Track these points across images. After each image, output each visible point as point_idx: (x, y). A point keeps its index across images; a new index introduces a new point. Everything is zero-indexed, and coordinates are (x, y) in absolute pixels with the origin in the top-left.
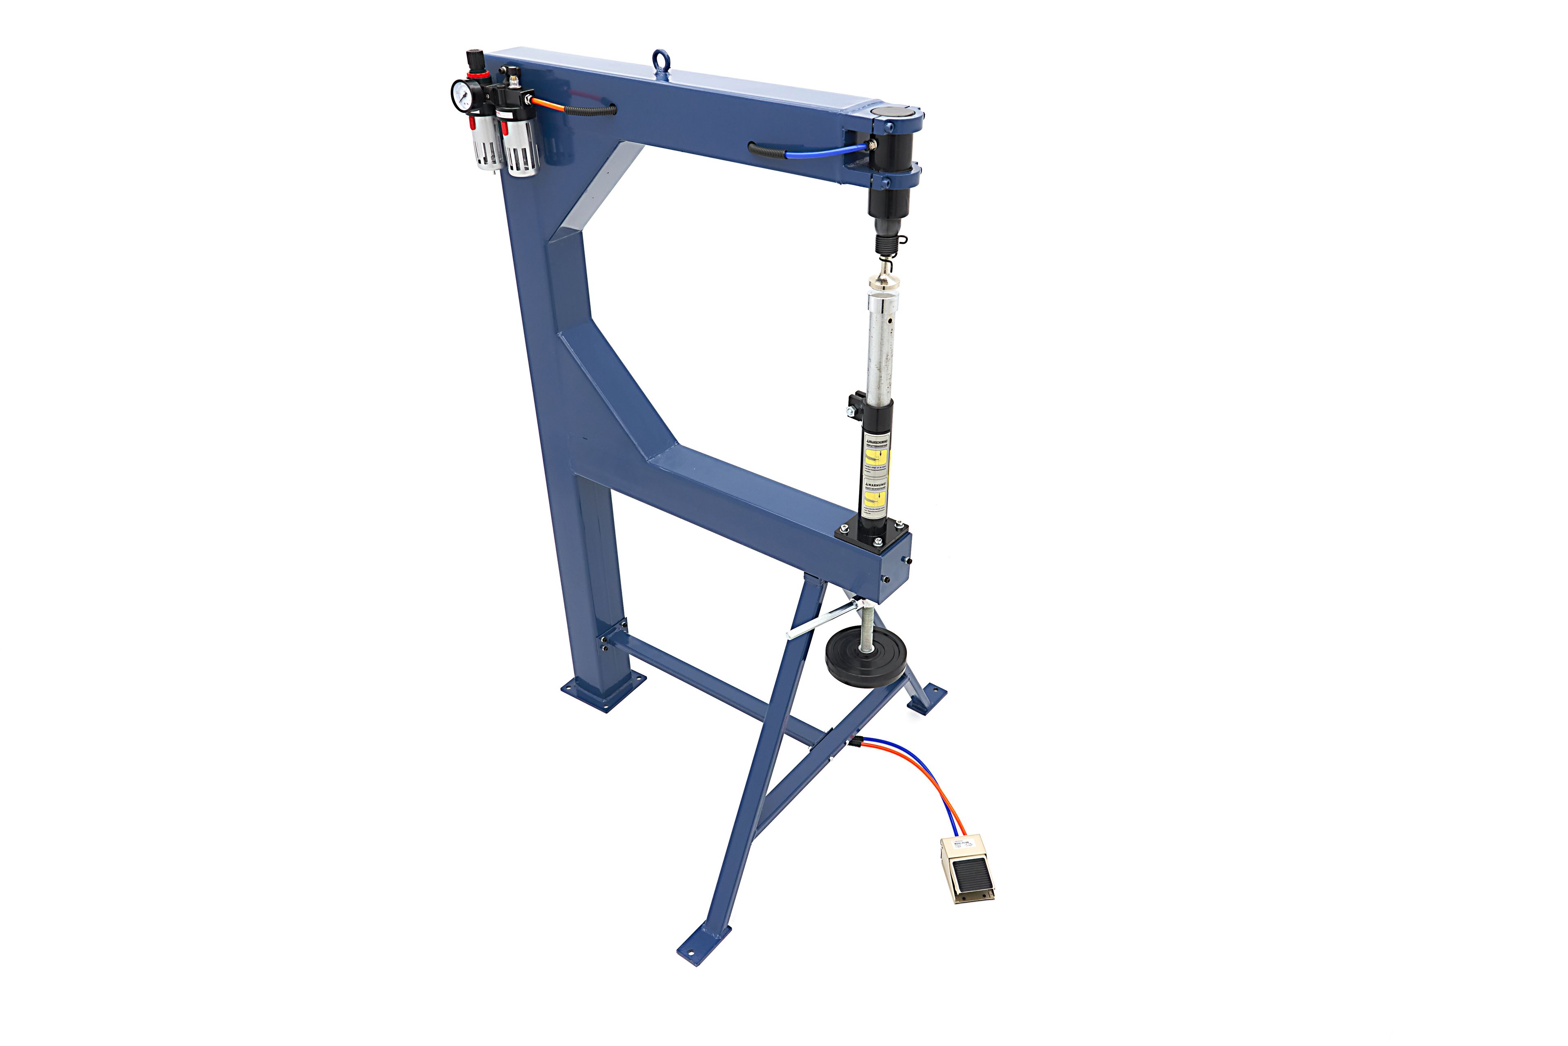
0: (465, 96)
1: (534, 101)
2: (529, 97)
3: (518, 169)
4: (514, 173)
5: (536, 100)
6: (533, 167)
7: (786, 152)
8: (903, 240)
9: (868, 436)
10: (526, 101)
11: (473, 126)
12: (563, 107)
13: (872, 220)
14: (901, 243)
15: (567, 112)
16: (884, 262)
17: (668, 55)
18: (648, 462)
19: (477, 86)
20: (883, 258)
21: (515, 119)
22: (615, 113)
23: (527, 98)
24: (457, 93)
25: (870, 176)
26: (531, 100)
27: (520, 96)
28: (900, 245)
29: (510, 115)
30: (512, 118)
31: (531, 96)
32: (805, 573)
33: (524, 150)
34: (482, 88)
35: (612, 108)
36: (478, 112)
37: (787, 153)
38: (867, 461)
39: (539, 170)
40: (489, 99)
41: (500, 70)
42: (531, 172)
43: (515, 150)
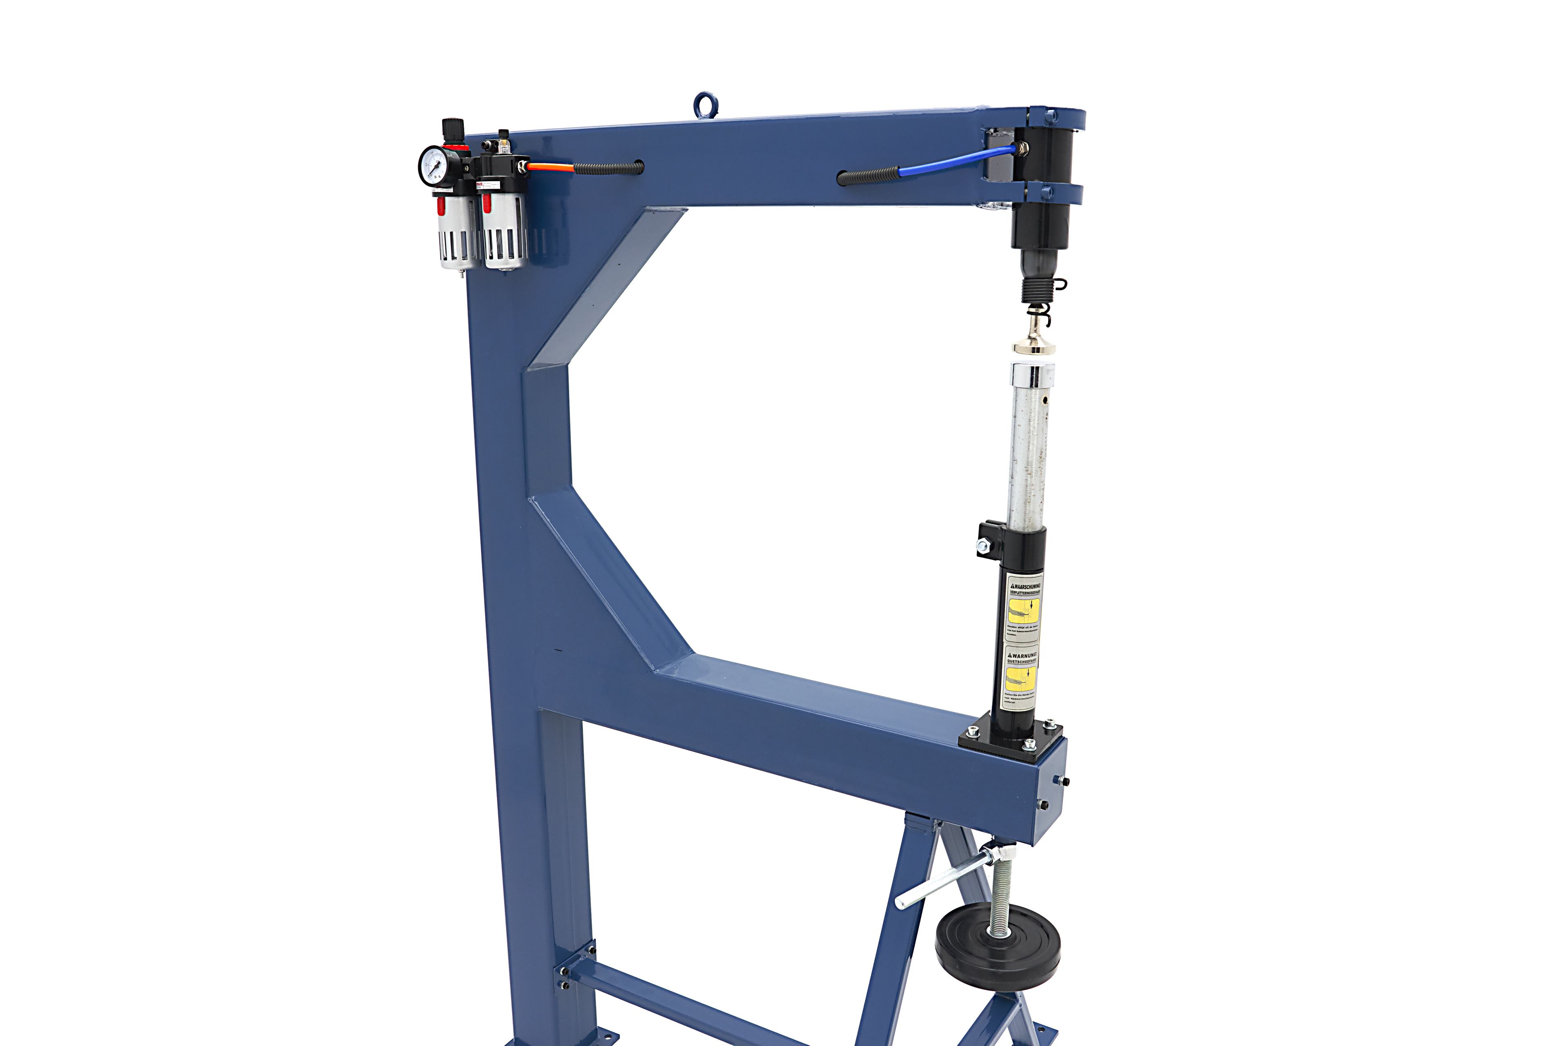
0: (438, 165)
1: (530, 167)
2: (524, 162)
3: (500, 256)
4: (493, 264)
5: (534, 165)
6: (520, 256)
7: (899, 168)
8: (1061, 284)
9: (1012, 579)
10: (519, 167)
11: (441, 211)
12: (572, 166)
14: (1057, 289)
15: (576, 171)
16: (1034, 317)
17: (716, 99)
18: (655, 672)
19: (453, 155)
20: (1033, 310)
21: (503, 190)
22: (640, 172)
23: (521, 163)
24: (426, 165)
25: (1023, 186)
26: (526, 165)
27: (512, 161)
28: (1055, 292)
29: (496, 185)
30: (499, 188)
31: (526, 162)
32: (906, 813)
33: (510, 232)
34: (461, 160)
35: (639, 165)
36: (451, 190)
37: (900, 170)
38: (1011, 619)
39: (526, 262)
40: (468, 172)
41: (483, 144)
42: (516, 263)
43: (499, 232)
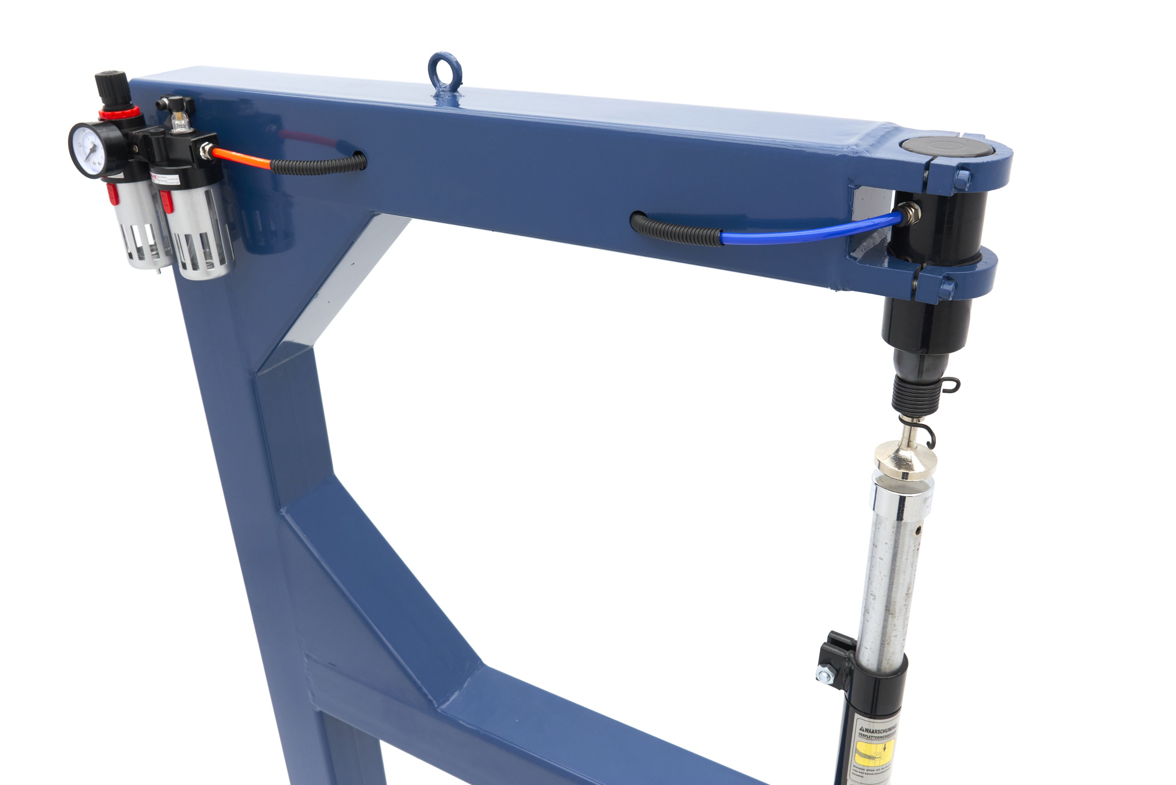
0: (93, 150)
1: (216, 153)
2: (208, 146)
3: (195, 267)
4: (190, 274)
5: (221, 152)
6: (222, 262)
7: (721, 232)
8: (952, 385)
9: (860, 722)
10: (202, 154)
11: (115, 198)
12: (268, 161)
13: (891, 350)
14: (945, 391)
15: (276, 170)
16: (908, 427)
17: (457, 62)
18: (439, 710)
19: (115, 133)
20: (908, 419)
21: (186, 184)
22: (363, 166)
23: (203, 148)
24: (81, 145)
25: (911, 277)
26: (211, 149)
27: (190, 147)
28: (943, 396)
29: (174, 180)
30: (179, 184)
31: (211, 145)
33: (203, 237)
34: (125, 135)
35: (358, 159)
36: (121, 176)
37: (725, 235)
38: (856, 760)
39: (233, 266)
40: (138, 153)
41: (158, 104)
42: (219, 271)
43: (188, 237)
